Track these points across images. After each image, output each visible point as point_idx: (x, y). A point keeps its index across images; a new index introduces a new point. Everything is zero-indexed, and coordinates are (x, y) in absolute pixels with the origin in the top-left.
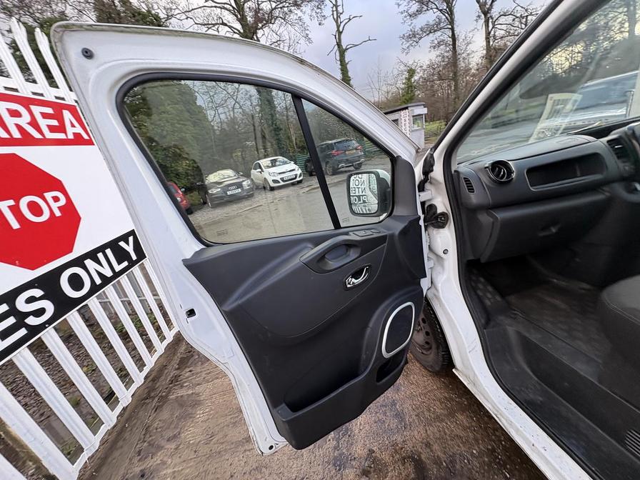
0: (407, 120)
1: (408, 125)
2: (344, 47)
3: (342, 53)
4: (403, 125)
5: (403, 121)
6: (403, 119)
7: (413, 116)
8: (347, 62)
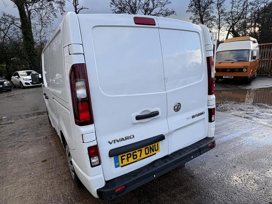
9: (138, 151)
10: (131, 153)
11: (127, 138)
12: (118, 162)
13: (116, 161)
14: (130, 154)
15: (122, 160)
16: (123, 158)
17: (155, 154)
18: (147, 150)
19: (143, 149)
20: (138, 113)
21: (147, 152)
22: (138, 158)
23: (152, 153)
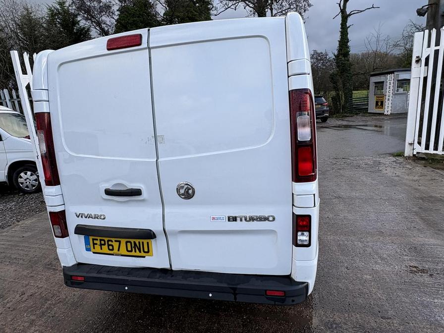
0: (392, 83)
1: (392, 88)
2: (348, 13)
3: (345, 17)
4: (388, 87)
5: (388, 84)
6: (388, 82)
7: (398, 80)
8: (348, 26)
9: (116, 241)
10: (106, 239)
11: (96, 217)
12: (89, 244)
13: (87, 243)
14: (104, 241)
15: (94, 244)
16: (95, 242)
17: (144, 257)
18: (129, 244)
19: (123, 241)
20: (109, 186)
21: (129, 249)
22: (115, 251)
23: (138, 253)
